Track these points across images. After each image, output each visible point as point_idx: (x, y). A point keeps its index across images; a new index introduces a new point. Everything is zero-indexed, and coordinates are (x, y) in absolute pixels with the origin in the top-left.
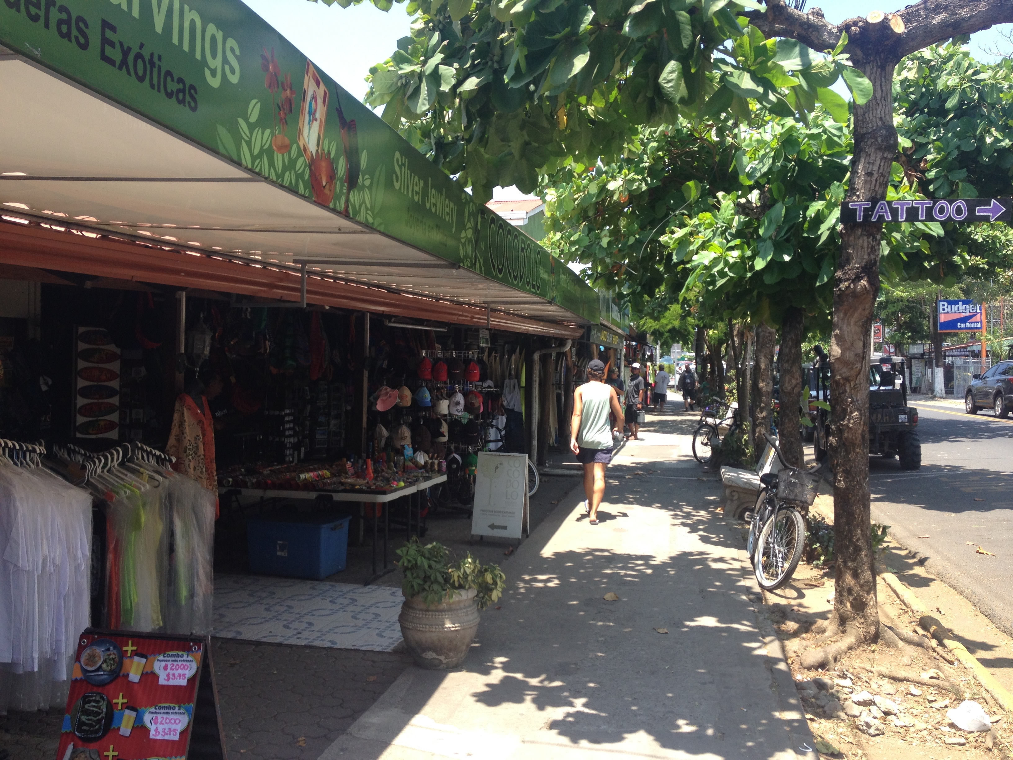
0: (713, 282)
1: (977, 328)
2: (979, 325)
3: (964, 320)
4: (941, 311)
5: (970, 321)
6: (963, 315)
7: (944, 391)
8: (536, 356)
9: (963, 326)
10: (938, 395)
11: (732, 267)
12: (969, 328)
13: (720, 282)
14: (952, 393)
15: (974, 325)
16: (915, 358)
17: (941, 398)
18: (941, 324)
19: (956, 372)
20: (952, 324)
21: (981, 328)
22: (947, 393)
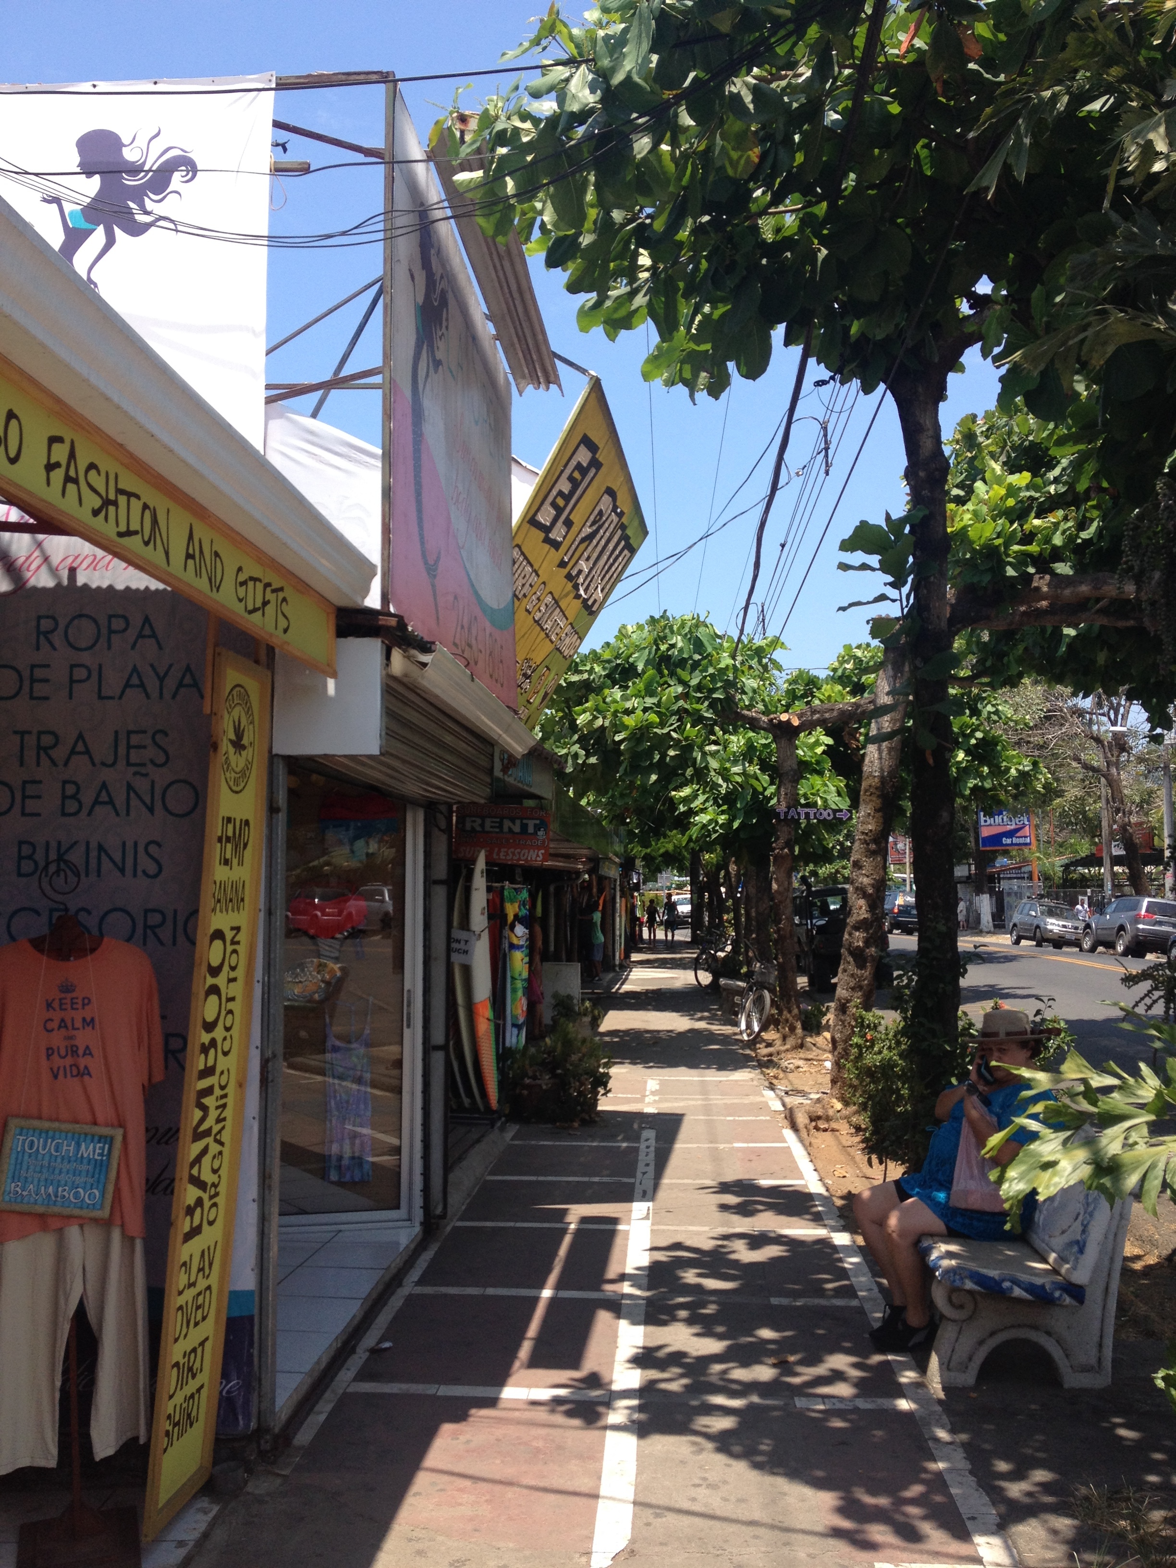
0: (709, 836)
1: (1026, 844)
2: (1028, 840)
3: (1011, 834)
4: (983, 823)
5: (1018, 834)
6: (1009, 828)
7: (991, 924)
8: (552, 889)
9: (1009, 841)
10: (985, 929)
11: (721, 826)
12: (1016, 844)
13: (714, 836)
14: (1003, 927)
15: (1022, 841)
16: (960, 882)
17: (988, 933)
18: (983, 839)
19: (1007, 899)
20: (996, 839)
21: (1030, 844)
22: (995, 926)
